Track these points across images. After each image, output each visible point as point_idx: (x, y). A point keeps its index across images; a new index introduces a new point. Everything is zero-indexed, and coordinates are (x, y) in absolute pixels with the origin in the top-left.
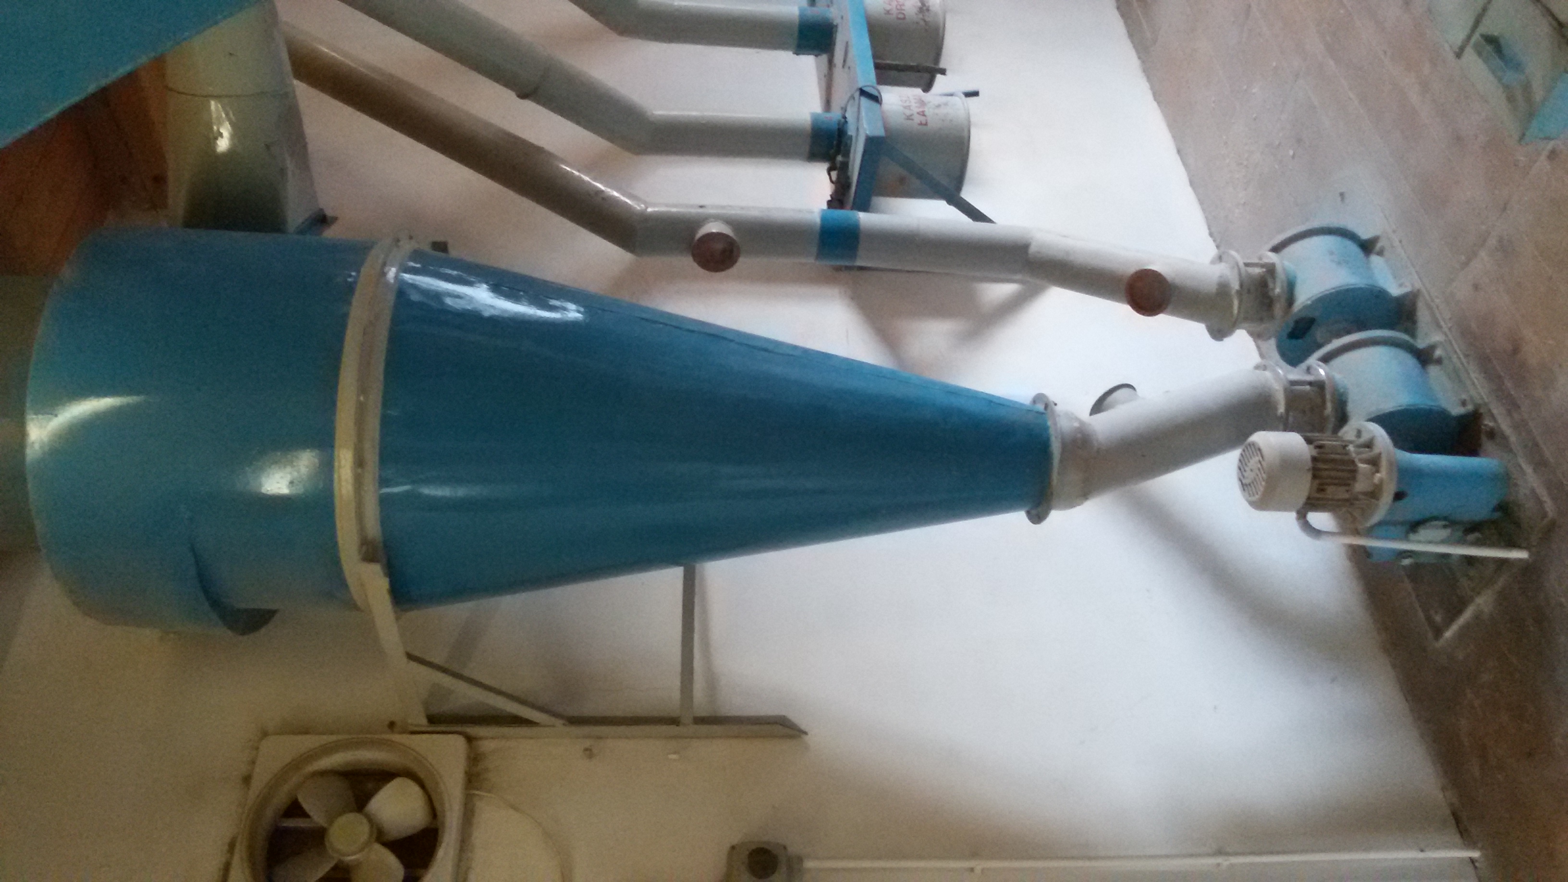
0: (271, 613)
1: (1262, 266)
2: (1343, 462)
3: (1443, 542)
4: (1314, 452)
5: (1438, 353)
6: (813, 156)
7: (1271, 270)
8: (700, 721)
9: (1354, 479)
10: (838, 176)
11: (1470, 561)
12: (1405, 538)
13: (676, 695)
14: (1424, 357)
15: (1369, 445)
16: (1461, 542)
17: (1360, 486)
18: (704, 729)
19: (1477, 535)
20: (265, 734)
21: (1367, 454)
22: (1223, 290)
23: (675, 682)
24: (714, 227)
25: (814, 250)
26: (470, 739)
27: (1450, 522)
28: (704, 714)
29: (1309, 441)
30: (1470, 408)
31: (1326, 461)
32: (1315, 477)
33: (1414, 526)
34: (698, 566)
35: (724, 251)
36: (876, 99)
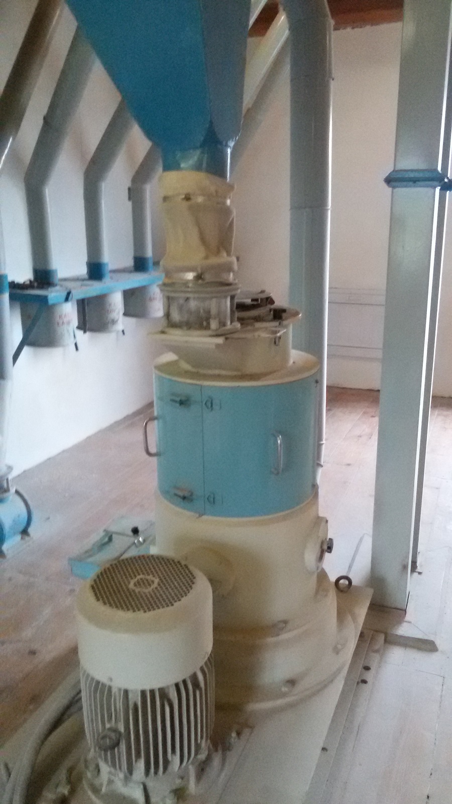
1: (8, 487)
6: (36, 272)
10: (27, 285)
36: (67, 299)
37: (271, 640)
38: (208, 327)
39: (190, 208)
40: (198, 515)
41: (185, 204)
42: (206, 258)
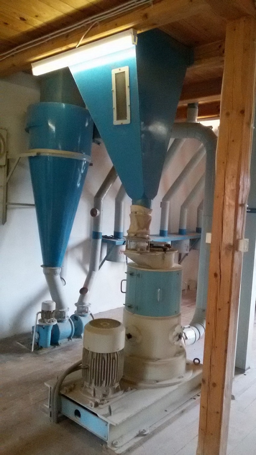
0: (29, 133)
1: (88, 311)
2: (50, 317)
3: (35, 338)
4: (52, 312)
5: (70, 340)
6: (115, 233)
7: (87, 312)
8: (6, 206)
9: (47, 319)
10: (111, 237)
11: (32, 345)
12: (36, 331)
13: (11, 202)
14: (69, 338)
15: (53, 322)
16: (35, 342)
17: (45, 320)
18: (5, 207)
19: (36, 344)
20: (6, 130)
21: (51, 321)
22: (83, 304)
23: (13, 202)
24: (98, 212)
25: (95, 231)
26: (5, 166)
27: (39, 339)
28: (7, 207)
29: (54, 311)
30: (59, 344)
31: (50, 313)
32: (47, 311)
33: (38, 333)
34: (35, 207)
35: (94, 214)
36: (124, 244)
37: (152, 363)
38: (137, 250)
39: (136, 216)
40: (132, 314)
41: (135, 214)
42: (138, 230)
